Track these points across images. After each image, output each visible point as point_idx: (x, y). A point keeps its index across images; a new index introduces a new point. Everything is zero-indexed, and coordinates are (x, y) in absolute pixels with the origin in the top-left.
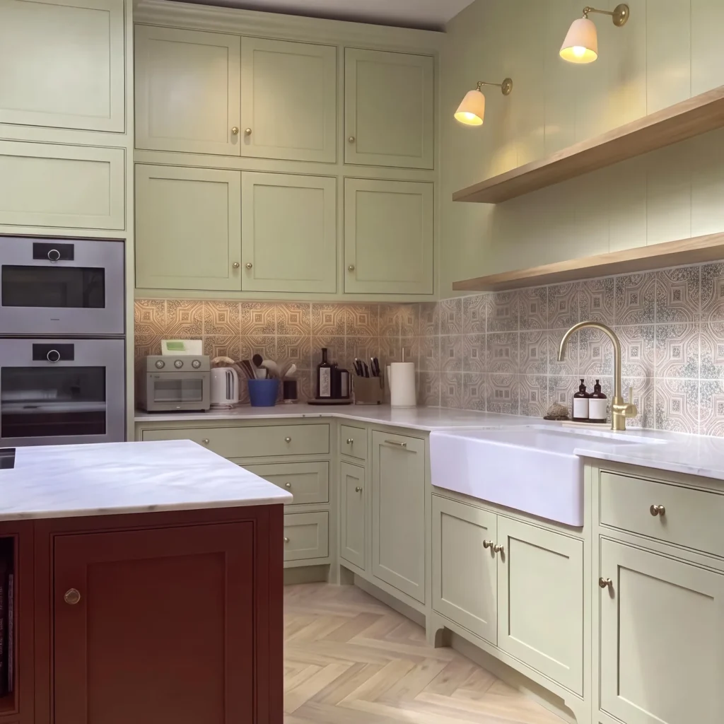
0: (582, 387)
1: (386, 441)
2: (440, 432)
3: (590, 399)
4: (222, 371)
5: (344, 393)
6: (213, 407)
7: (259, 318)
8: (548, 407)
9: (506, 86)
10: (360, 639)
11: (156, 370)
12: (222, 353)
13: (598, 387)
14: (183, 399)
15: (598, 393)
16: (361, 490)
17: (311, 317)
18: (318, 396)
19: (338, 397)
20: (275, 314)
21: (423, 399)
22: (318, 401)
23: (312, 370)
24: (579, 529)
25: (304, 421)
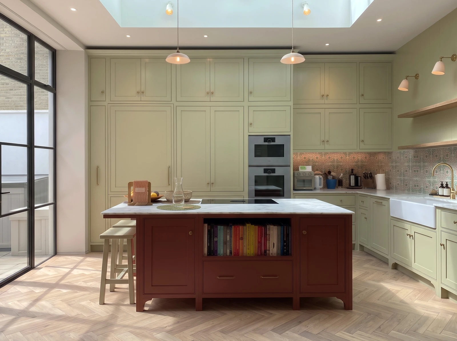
0: (442, 185)
1: (375, 202)
2: (393, 199)
3: (444, 189)
4: (317, 177)
5: (359, 185)
6: (315, 189)
7: (329, 158)
8: (430, 191)
9: (417, 77)
10: (366, 266)
11: (297, 176)
12: (317, 170)
13: (447, 185)
14: (306, 186)
15: (447, 186)
16: (367, 218)
17: (348, 158)
18: (350, 185)
19: (357, 186)
20: (336, 157)
21: (389, 187)
22: (350, 187)
23: (348, 176)
24: (435, 229)
25: (346, 194)
